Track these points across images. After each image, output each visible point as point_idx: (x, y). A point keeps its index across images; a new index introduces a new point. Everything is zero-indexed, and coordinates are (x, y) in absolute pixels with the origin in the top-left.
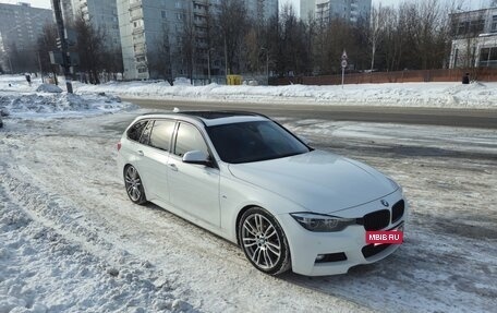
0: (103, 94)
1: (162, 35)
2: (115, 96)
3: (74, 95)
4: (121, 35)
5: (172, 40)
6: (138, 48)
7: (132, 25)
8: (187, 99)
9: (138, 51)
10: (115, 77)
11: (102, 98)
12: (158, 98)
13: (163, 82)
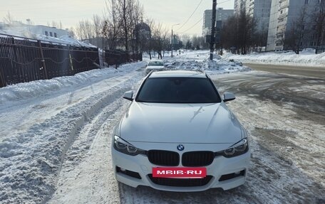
0: (232, 61)
1: (299, 17)
2: (239, 62)
3: (213, 61)
4: (271, 20)
5: (308, 20)
6: (280, 28)
7: (280, 12)
8: (299, 65)
9: (279, 31)
10: (261, 49)
11: (231, 63)
12: (277, 63)
13: (291, 52)
